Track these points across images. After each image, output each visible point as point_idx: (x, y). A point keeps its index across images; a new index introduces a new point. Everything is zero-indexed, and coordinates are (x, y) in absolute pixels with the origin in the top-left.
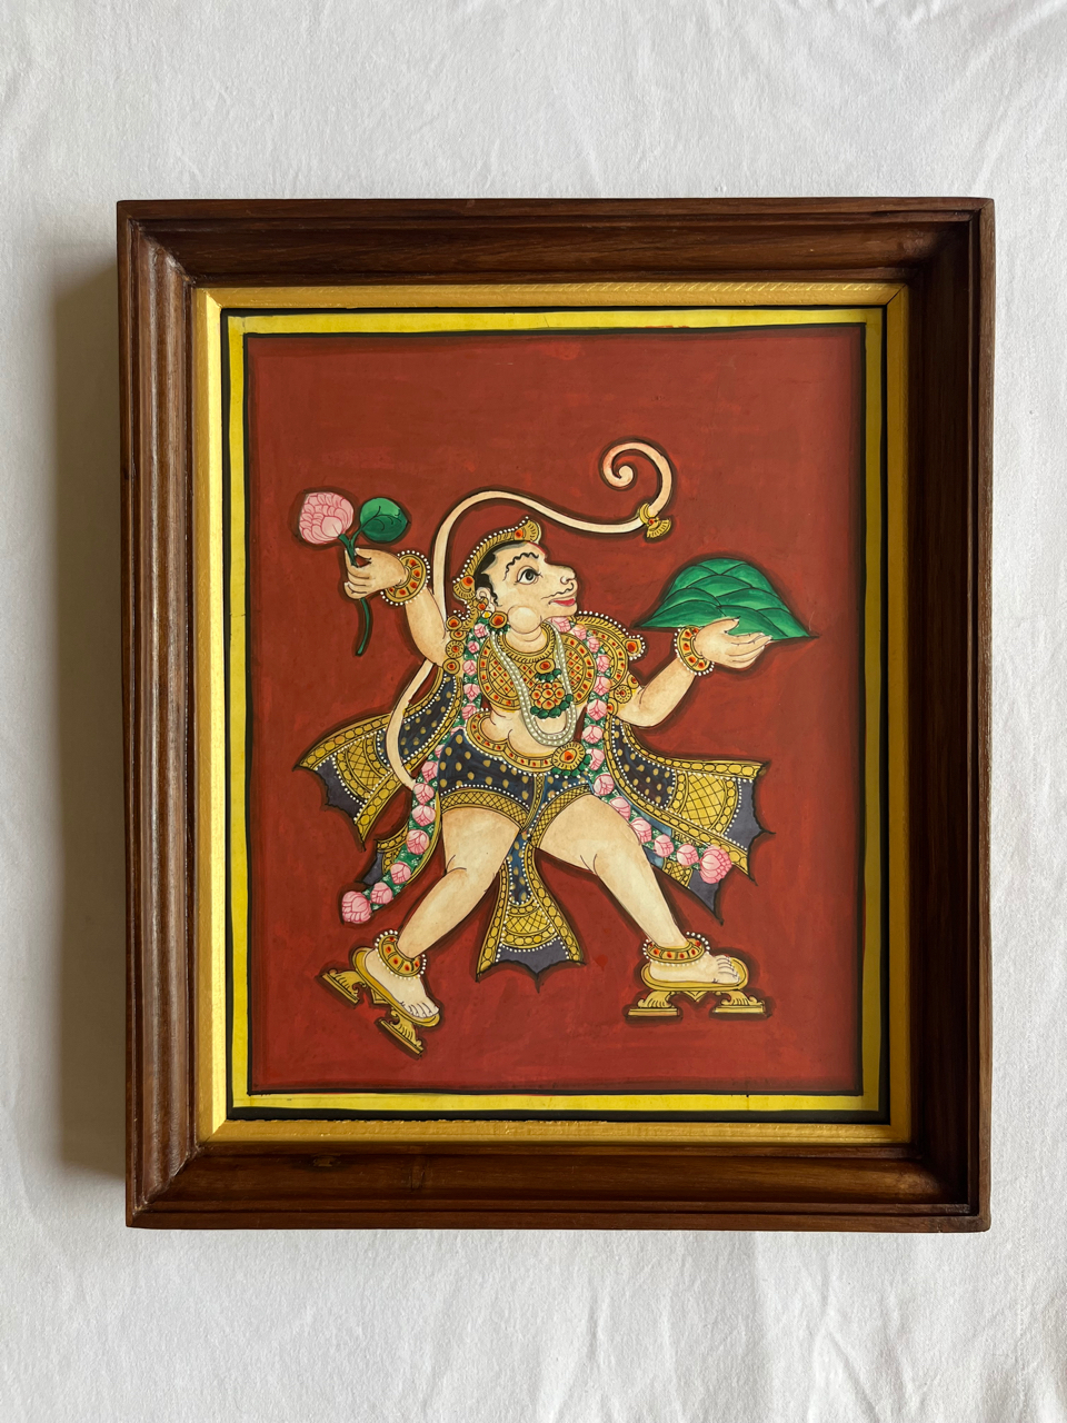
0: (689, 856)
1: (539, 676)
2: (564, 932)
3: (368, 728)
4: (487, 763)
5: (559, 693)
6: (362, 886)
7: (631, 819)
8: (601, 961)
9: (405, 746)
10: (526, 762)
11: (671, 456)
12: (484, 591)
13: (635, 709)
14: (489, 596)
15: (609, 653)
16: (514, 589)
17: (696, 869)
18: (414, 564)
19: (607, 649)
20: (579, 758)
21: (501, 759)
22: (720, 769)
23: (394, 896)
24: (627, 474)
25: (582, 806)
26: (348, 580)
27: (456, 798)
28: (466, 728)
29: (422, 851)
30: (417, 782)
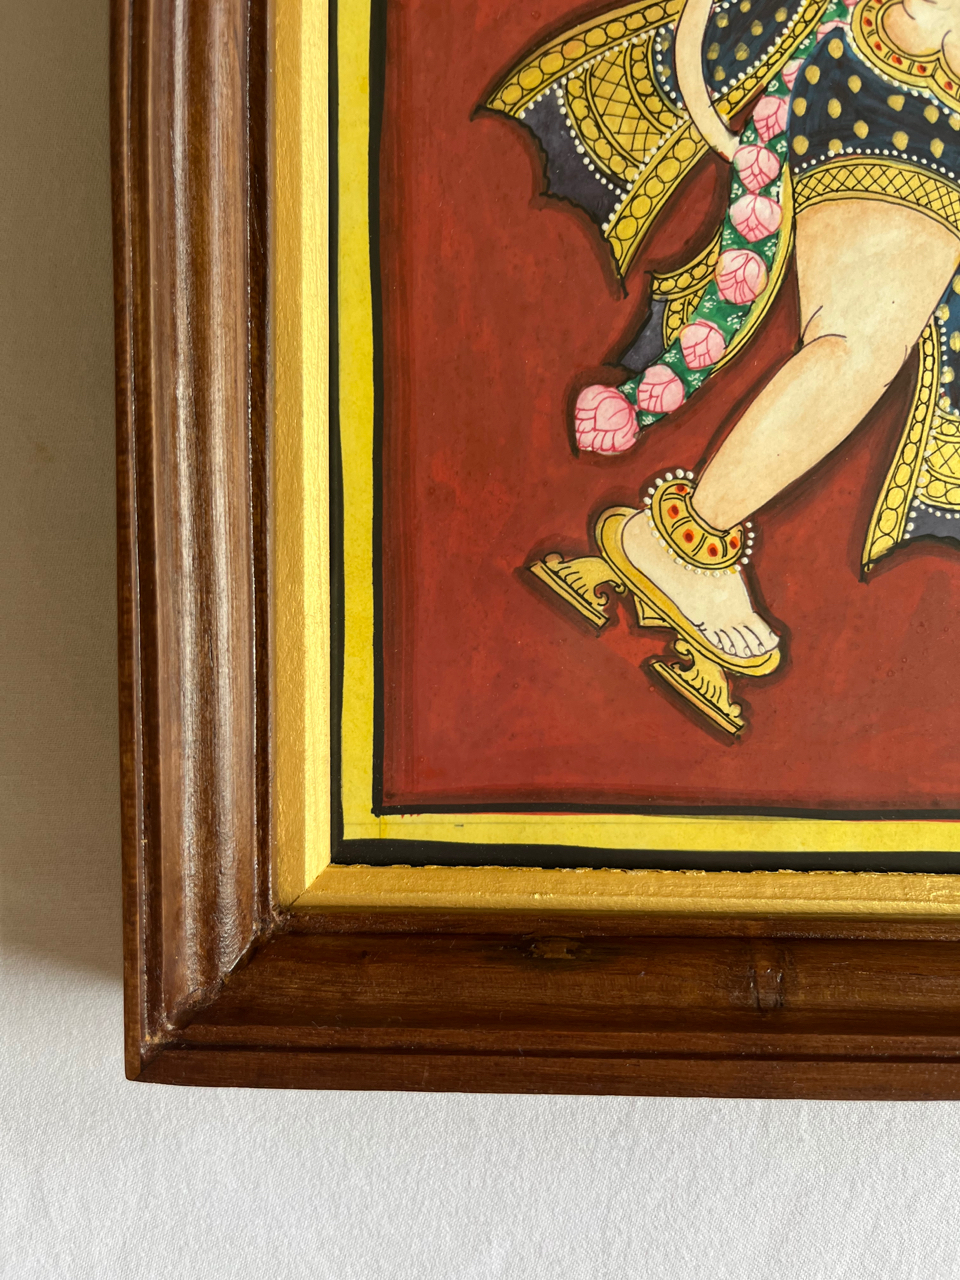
3: (636, 21)
4: (897, 103)
6: (618, 373)
9: (716, 62)
23: (688, 396)
28: (851, 24)
29: (750, 296)
30: (741, 142)
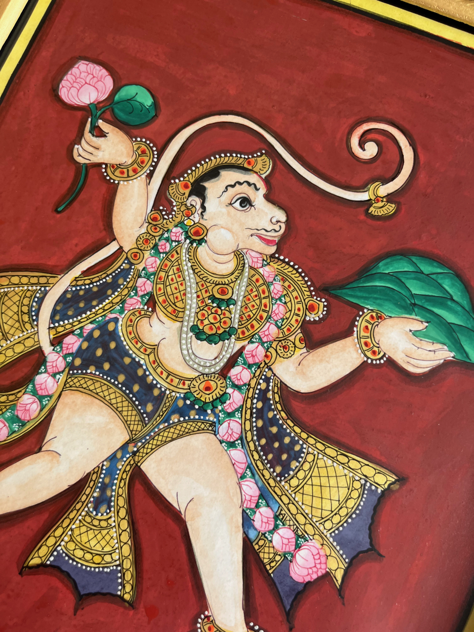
0: (285, 541)
1: (213, 298)
2: (127, 564)
3: (34, 280)
4: (127, 360)
5: (225, 323)
7: (243, 477)
8: (151, 612)
9: (58, 312)
10: (165, 375)
11: (419, 150)
12: (196, 201)
13: (292, 368)
14: (198, 206)
15: (289, 304)
16: (224, 210)
17: (287, 559)
18: (143, 152)
19: (288, 299)
20: (218, 393)
21: (142, 362)
22: (353, 464)
24: (371, 150)
25: (201, 442)
26: (79, 143)
27: (82, 382)
28: (123, 318)
29: (28, 418)
30: (53, 350)
